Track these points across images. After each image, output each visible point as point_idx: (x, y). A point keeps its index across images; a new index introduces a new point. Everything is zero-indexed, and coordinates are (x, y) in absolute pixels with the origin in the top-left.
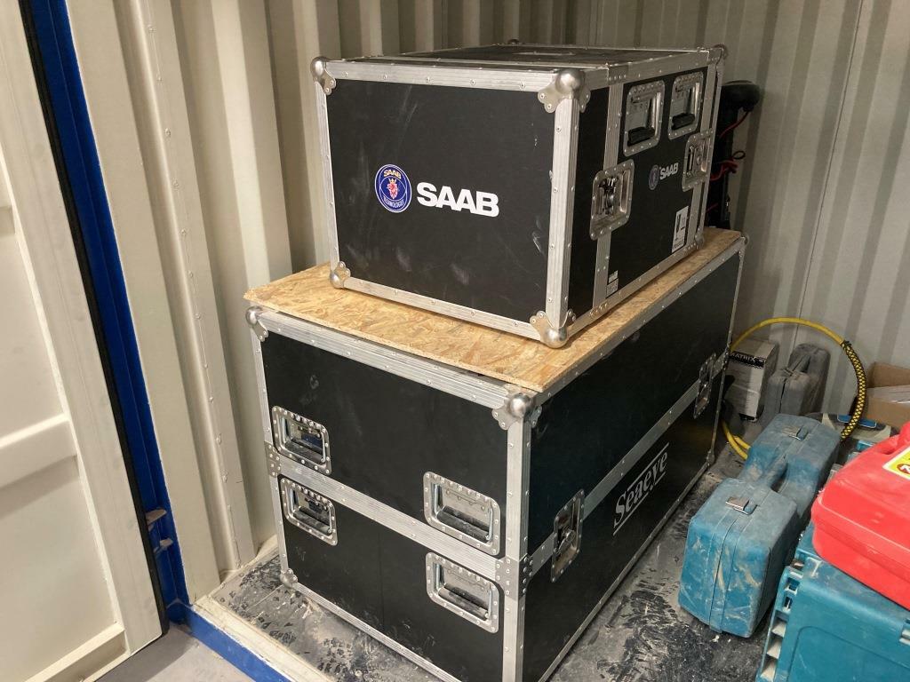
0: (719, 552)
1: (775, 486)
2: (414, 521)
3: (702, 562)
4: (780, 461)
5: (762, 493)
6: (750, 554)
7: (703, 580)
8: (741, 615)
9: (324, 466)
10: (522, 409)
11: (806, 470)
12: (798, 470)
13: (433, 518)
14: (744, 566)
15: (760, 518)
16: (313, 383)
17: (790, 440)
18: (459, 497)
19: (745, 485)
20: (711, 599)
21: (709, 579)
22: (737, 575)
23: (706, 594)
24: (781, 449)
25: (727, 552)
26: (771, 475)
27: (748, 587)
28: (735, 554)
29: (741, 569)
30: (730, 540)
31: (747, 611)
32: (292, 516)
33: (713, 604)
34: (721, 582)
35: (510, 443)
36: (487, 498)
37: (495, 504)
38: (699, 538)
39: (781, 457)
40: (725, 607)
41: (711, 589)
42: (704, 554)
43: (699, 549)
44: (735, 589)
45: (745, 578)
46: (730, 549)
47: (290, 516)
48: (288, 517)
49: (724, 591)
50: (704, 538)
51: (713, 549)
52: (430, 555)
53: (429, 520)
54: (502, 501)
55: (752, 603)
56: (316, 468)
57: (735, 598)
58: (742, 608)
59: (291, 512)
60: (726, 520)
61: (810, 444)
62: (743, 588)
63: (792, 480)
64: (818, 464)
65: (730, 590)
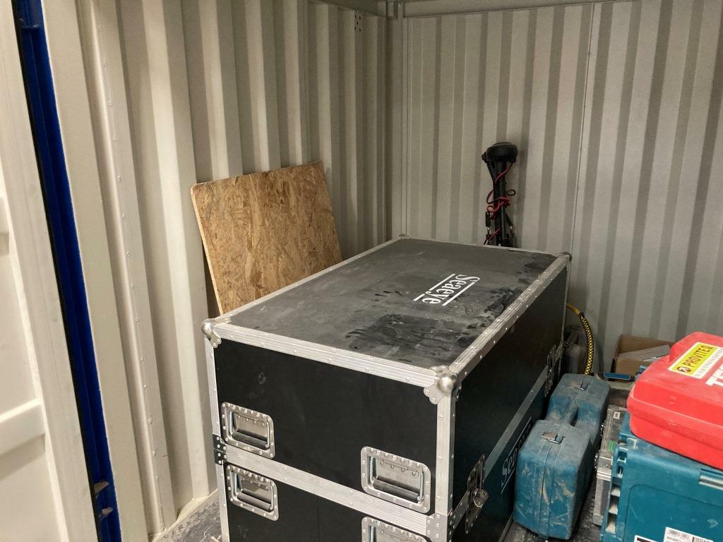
0: (542, 473)
1: (573, 423)
2: (352, 490)
3: (530, 483)
4: (573, 406)
5: (564, 428)
6: (565, 471)
7: (531, 497)
8: (562, 522)
9: (267, 451)
10: (448, 386)
11: (591, 411)
12: (586, 411)
13: (369, 487)
14: (561, 482)
15: (567, 445)
16: (261, 379)
17: (576, 391)
18: (392, 466)
19: (552, 424)
20: (539, 512)
21: (536, 496)
22: (557, 489)
23: (535, 508)
24: (572, 397)
25: (548, 472)
26: (569, 416)
27: (565, 497)
28: (554, 472)
29: (560, 484)
30: (550, 463)
31: (566, 517)
32: (236, 499)
33: (541, 516)
34: (545, 497)
35: (439, 414)
36: (419, 464)
37: (426, 469)
38: (526, 464)
39: (573, 403)
40: (550, 517)
41: (539, 504)
42: (531, 476)
43: (527, 473)
44: (555, 501)
45: (562, 491)
46: (550, 469)
47: (234, 499)
48: (232, 500)
49: (548, 504)
50: (530, 464)
51: (538, 471)
52: (365, 519)
53: (365, 488)
54: (432, 466)
55: (569, 510)
56: (261, 453)
57: (557, 508)
58: (562, 515)
59: (235, 494)
60: (544, 448)
61: (591, 392)
62: (562, 499)
63: (583, 419)
64: (599, 405)
65: (552, 502)
